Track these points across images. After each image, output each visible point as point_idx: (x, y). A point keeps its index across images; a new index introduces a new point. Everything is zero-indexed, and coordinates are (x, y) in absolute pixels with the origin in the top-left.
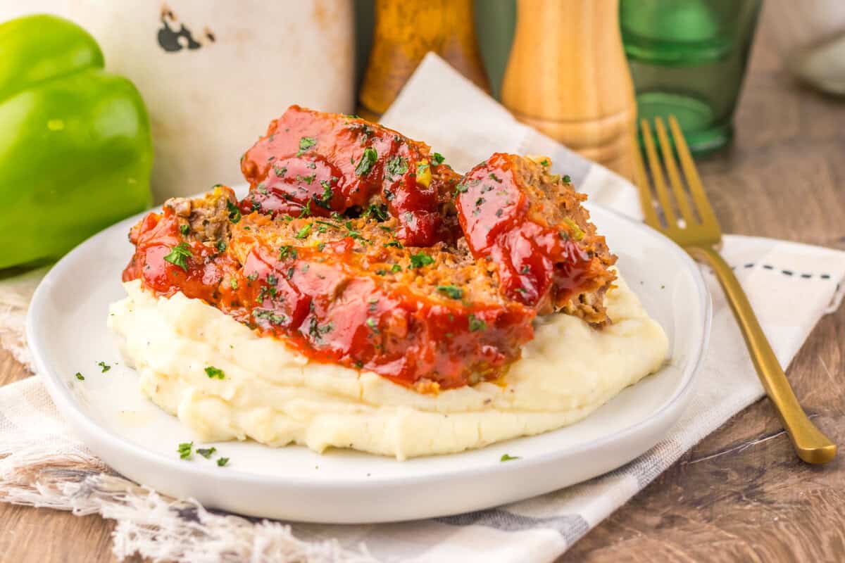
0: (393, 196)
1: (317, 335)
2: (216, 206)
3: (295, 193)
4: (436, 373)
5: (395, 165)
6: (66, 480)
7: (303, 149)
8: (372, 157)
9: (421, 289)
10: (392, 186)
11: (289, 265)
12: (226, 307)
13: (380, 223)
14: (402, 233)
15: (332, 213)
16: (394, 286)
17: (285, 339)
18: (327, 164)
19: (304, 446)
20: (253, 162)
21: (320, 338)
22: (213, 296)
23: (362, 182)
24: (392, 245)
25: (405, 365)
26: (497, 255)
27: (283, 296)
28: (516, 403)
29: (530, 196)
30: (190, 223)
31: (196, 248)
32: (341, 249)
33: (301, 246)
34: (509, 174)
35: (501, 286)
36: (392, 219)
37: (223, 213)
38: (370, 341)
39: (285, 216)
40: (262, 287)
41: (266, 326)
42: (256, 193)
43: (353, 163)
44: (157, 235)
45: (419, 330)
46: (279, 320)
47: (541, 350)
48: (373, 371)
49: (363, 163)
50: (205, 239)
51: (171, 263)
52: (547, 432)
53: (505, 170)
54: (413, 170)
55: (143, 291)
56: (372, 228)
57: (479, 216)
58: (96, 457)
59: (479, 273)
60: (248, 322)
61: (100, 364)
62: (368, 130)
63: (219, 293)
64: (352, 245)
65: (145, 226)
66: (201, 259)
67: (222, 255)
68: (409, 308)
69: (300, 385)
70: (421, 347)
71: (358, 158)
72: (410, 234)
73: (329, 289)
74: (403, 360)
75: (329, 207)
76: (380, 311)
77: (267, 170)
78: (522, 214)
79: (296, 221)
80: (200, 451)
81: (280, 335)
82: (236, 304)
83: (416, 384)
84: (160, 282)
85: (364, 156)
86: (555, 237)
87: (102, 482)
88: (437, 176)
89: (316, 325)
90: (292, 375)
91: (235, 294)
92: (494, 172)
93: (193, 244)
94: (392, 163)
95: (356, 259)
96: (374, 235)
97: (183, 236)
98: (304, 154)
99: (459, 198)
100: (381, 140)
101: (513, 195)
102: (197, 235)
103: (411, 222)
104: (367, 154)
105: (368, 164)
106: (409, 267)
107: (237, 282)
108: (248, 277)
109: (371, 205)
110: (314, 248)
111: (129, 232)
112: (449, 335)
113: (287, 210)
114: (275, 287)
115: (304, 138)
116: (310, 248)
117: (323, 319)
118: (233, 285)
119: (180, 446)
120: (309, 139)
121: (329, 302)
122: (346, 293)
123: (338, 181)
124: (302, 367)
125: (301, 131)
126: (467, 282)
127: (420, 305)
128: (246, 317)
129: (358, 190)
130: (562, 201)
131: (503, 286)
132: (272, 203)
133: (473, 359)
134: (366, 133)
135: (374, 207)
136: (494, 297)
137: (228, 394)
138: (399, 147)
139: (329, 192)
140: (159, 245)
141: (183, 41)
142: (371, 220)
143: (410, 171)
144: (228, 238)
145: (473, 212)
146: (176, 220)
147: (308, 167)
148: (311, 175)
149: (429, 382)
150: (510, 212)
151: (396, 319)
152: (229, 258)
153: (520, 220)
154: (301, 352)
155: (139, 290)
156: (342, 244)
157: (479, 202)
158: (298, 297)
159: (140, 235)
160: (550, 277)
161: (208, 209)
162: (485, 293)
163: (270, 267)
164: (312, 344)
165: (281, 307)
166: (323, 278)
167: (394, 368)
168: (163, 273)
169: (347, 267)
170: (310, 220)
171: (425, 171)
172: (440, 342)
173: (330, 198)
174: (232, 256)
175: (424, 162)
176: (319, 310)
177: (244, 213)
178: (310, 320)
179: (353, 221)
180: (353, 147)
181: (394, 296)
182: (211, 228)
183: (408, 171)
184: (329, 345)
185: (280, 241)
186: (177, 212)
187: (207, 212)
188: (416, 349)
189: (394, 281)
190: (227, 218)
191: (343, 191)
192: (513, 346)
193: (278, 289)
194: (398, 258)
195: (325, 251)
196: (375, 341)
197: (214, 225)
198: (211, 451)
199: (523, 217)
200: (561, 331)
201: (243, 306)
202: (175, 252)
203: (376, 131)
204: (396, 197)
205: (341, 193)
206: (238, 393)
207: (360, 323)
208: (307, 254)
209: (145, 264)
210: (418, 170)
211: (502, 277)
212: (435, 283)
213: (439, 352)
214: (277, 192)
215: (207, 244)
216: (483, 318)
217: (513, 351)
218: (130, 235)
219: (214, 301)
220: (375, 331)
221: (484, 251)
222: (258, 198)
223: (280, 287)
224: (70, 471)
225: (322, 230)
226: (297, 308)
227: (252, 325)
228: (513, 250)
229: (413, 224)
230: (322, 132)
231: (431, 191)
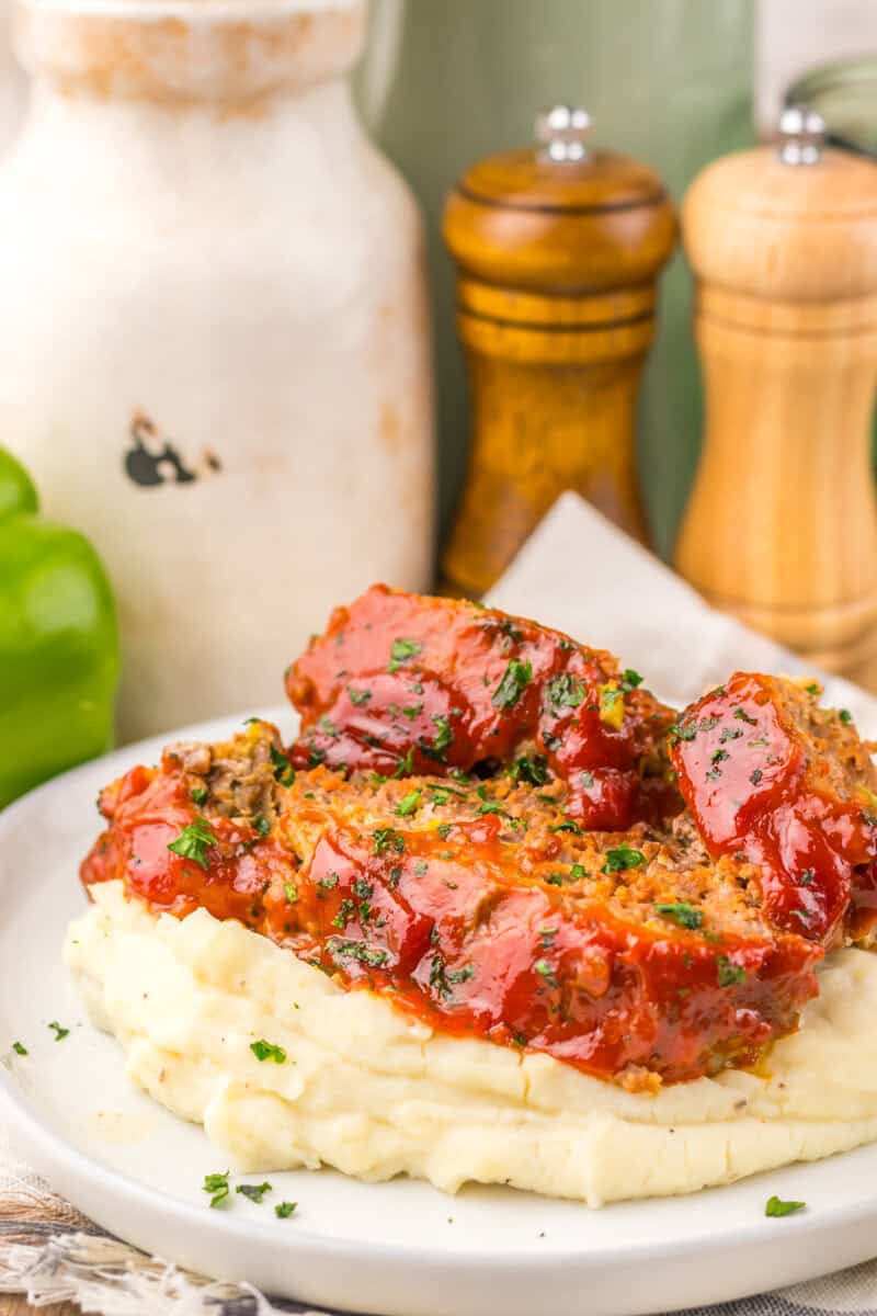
0: (558, 743)
1: (444, 986)
2: (252, 756)
3: (387, 734)
4: (656, 1055)
5: (562, 690)
6: (12, 1241)
7: (398, 659)
8: (522, 675)
9: (628, 910)
10: (557, 725)
11: (392, 864)
12: (275, 931)
13: (536, 789)
14: (577, 806)
15: (449, 770)
16: (582, 903)
17: (391, 995)
18: (443, 687)
19: (423, 1179)
20: (307, 680)
21: (450, 992)
22: (251, 912)
23: (505, 718)
24: (564, 828)
25: (601, 1042)
26: (755, 852)
27: (382, 918)
28: (787, 1108)
29: (808, 749)
30: (209, 784)
31: (222, 829)
32: (479, 836)
33: (406, 829)
34: (768, 710)
35: (763, 907)
36: (557, 783)
37: (265, 768)
38: (540, 1000)
39: (369, 773)
40: (344, 900)
41: (355, 970)
42: (317, 733)
43: (487, 684)
44: (151, 805)
45: (628, 982)
46: (377, 960)
47: (825, 1014)
48: (546, 1051)
49: (507, 685)
50: (234, 812)
51: (180, 856)
52: (837, 1154)
53: (761, 702)
54: (594, 700)
55: (128, 902)
56: (523, 798)
57: (721, 782)
58: (56, 1195)
59: (723, 879)
60: (318, 960)
61: (52, 1026)
62: (514, 629)
63: (263, 909)
64: (498, 829)
65: (128, 788)
66: (230, 847)
67: (265, 842)
68: (613, 946)
69: (418, 1075)
70: (631, 1013)
71: (497, 677)
72: (591, 809)
73: (465, 905)
74: (599, 1033)
75: (445, 759)
76: (561, 949)
77: (335, 693)
78: (795, 780)
79: (391, 784)
80: (243, 1190)
81: (381, 987)
82: (292, 928)
83: (620, 1074)
84: (159, 886)
85: (508, 672)
86: (853, 820)
87: (78, 1247)
88: (631, 709)
89: (442, 969)
90: (406, 1057)
91: (292, 911)
92: (741, 705)
93: (216, 822)
94: (556, 689)
95: (509, 853)
96: (529, 810)
97: (197, 807)
98: (401, 669)
99: (679, 749)
100: (537, 647)
101: (778, 747)
102: (220, 806)
103: (589, 788)
104: (513, 671)
105: (515, 688)
106: (603, 870)
107: (296, 890)
108: (320, 884)
109: (518, 758)
110: (431, 832)
111: (97, 796)
112: (683, 993)
113: (371, 764)
114: (368, 902)
115: (399, 641)
116: (425, 834)
117: (456, 958)
118: (290, 896)
119: (207, 1179)
120: (409, 643)
121: (466, 930)
122: (497, 915)
123: (461, 716)
124: (423, 1045)
125: (393, 628)
126: (702, 896)
127: (632, 941)
128: (313, 951)
129: (496, 732)
130: (849, 755)
131: (769, 905)
132: (345, 751)
133: (718, 1033)
134: (510, 634)
135: (524, 760)
136: (755, 924)
137: (293, 1090)
138: (568, 659)
139: (446, 734)
140: (158, 822)
141: (166, 470)
142: (521, 783)
143: (589, 702)
144: (274, 812)
145: (708, 774)
146: (186, 781)
147: (410, 691)
148: (414, 705)
149: (644, 1072)
150: (776, 776)
151: (590, 962)
152: (277, 845)
153: (794, 792)
154: (420, 1018)
155: (121, 900)
156: (482, 828)
157: (718, 758)
158: (411, 920)
159: (118, 803)
160: (846, 890)
161: (239, 761)
162: (738, 917)
163: (358, 865)
164: (435, 1002)
165: (379, 937)
166: (455, 888)
167: (580, 1046)
168: (164, 871)
169: (496, 870)
170: (416, 781)
171: (616, 701)
172: (667, 1004)
173: (449, 745)
174: (283, 843)
175: (612, 686)
176: (446, 944)
177: (297, 767)
178: (431, 961)
179: (487, 783)
180: (486, 658)
181: (585, 924)
182: (244, 795)
183: (586, 700)
184: (466, 1004)
185: (371, 820)
186: (186, 766)
187: (238, 767)
188: (623, 1015)
189: (580, 896)
190: (271, 777)
191: (470, 732)
192: (787, 1008)
193: (373, 904)
194: (577, 851)
195: (452, 841)
196: (549, 999)
197: (250, 790)
198: (266, 1188)
199: (798, 786)
200: (857, 980)
201: (306, 931)
202: (187, 836)
203: (528, 631)
204: (563, 745)
205: (467, 736)
206: (310, 1086)
207: (524, 968)
208: (423, 845)
209: (131, 856)
210: (603, 699)
211: (765, 891)
212: (649, 898)
213: (665, 1021)
214: (354, 733)
215: (238, 822)
216: (741, 962)
217: (785, 1018)
218: (99, 803)
219: (252, 920)
220: (551, 984)
221: (729, 844)
222: (321, 742)
223: (378, 900)
224: (16, 1223)
225: (438, 801)
226: (407, 939)
227: (327, 965)
228: (783, 841)
229: (595, 792)
230: (432, 631)
231: (623, 734)
